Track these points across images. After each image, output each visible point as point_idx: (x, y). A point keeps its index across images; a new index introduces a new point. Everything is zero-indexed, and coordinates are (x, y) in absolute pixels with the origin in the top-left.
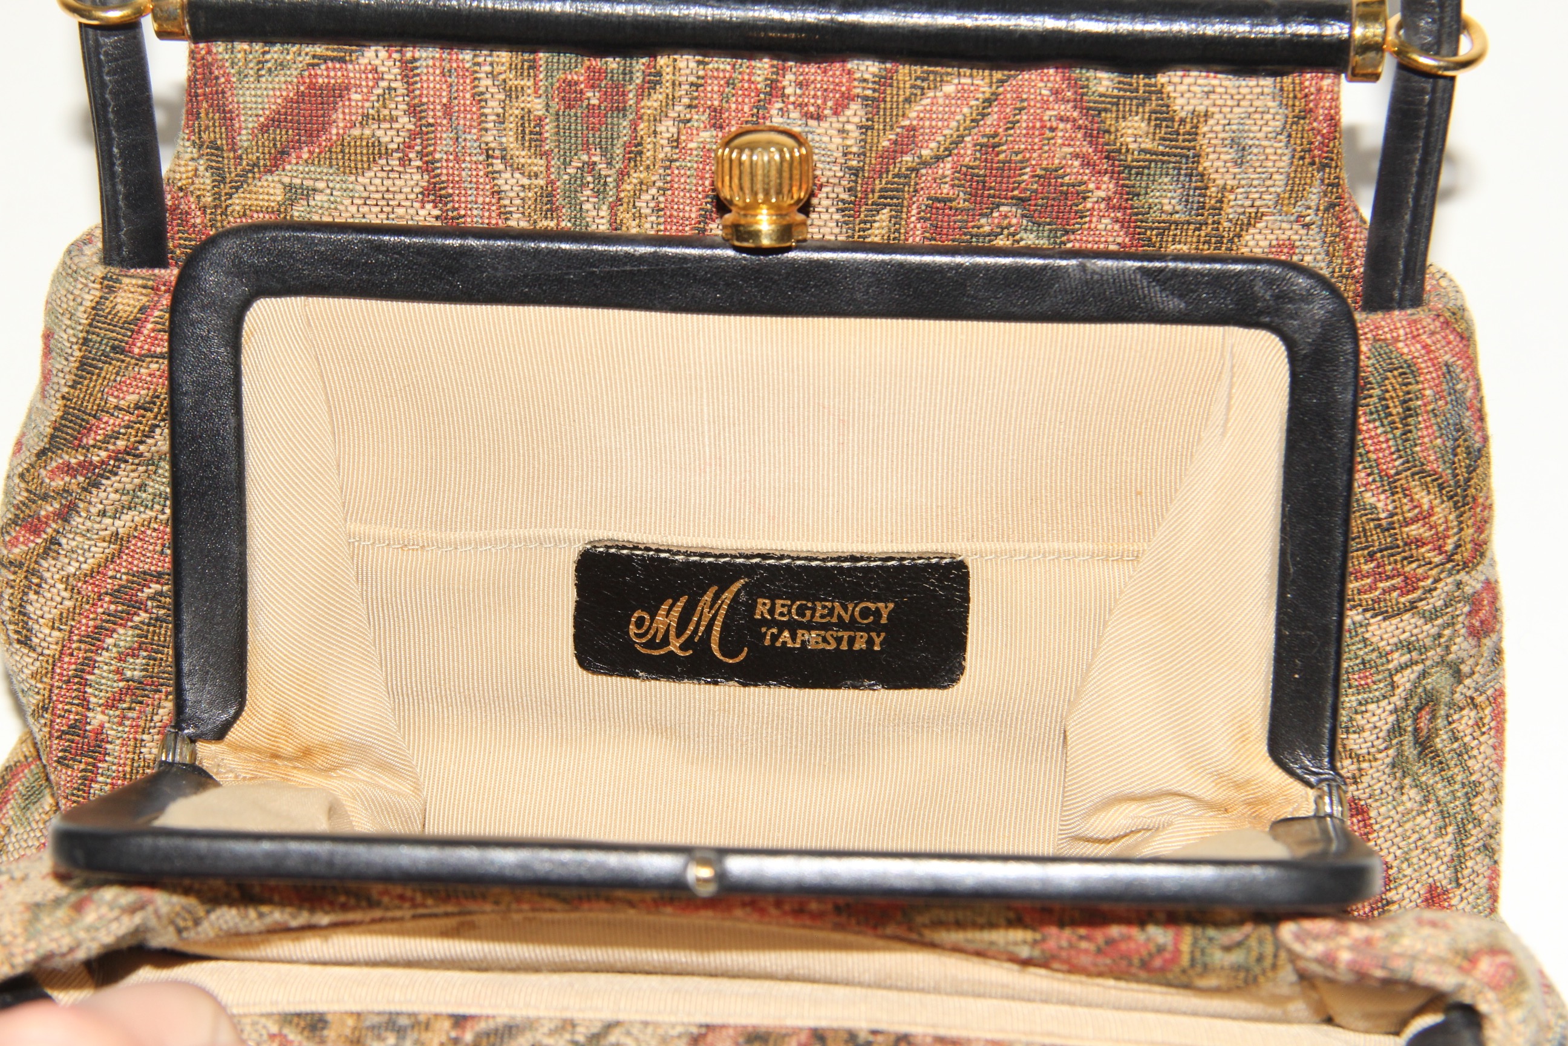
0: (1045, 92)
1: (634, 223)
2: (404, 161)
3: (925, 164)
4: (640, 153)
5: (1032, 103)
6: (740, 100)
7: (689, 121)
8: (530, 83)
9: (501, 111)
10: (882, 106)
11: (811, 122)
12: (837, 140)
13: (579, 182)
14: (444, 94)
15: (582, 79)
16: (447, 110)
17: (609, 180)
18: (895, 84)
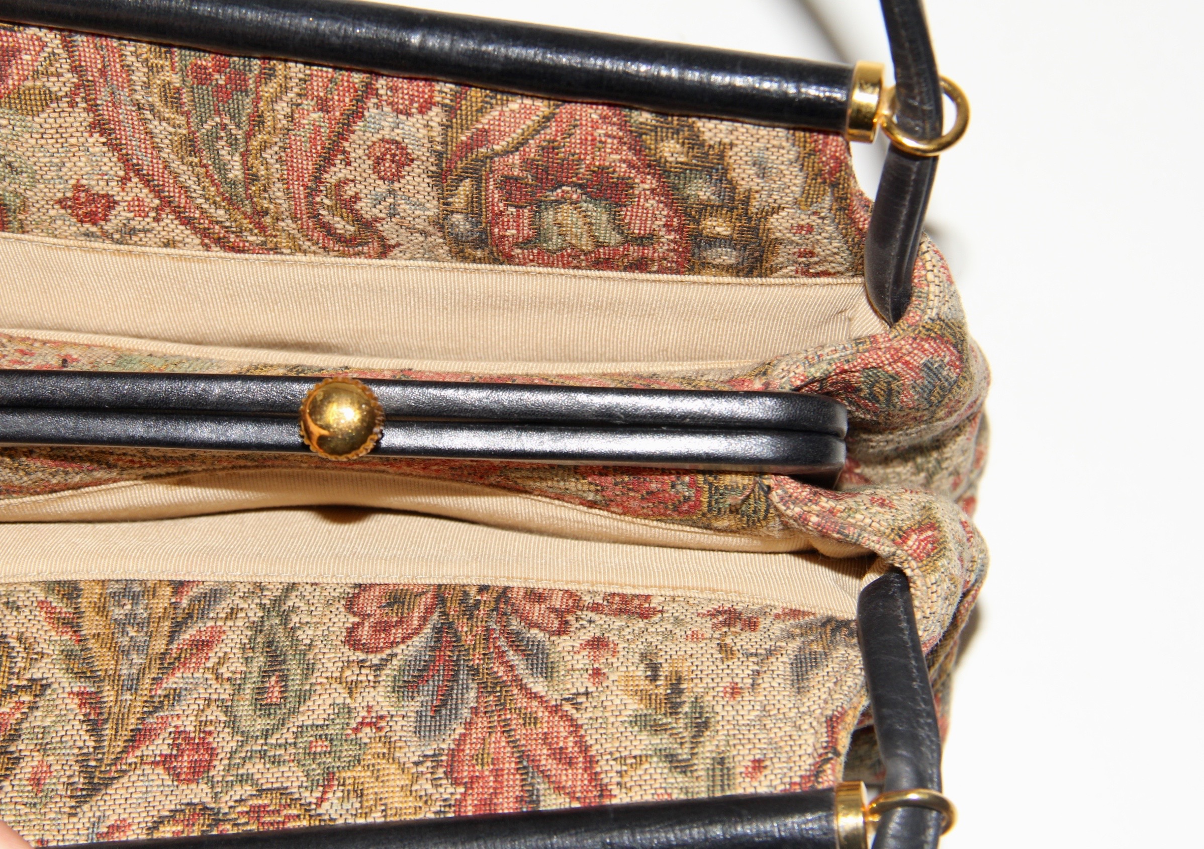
0: (594, 116)
1: (262, 168)
2: (73, 104)
3: (497, 154)
4: (263, 123)
5: (584, 123)
6: (341, 93)
7: (300, 105)
8: (167, 63)
9: (145, 79)
10: (459, 112)
11: (400, 116)
12: (423, 131)
13: (214, 135)
14: (99, 61)
15: (210, 65)
16: (103, 72)
17: (239, 137)
18: (469, 98)
